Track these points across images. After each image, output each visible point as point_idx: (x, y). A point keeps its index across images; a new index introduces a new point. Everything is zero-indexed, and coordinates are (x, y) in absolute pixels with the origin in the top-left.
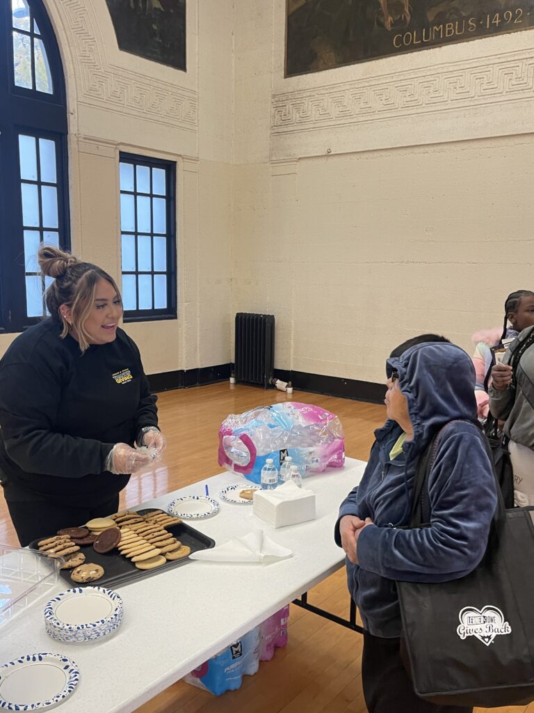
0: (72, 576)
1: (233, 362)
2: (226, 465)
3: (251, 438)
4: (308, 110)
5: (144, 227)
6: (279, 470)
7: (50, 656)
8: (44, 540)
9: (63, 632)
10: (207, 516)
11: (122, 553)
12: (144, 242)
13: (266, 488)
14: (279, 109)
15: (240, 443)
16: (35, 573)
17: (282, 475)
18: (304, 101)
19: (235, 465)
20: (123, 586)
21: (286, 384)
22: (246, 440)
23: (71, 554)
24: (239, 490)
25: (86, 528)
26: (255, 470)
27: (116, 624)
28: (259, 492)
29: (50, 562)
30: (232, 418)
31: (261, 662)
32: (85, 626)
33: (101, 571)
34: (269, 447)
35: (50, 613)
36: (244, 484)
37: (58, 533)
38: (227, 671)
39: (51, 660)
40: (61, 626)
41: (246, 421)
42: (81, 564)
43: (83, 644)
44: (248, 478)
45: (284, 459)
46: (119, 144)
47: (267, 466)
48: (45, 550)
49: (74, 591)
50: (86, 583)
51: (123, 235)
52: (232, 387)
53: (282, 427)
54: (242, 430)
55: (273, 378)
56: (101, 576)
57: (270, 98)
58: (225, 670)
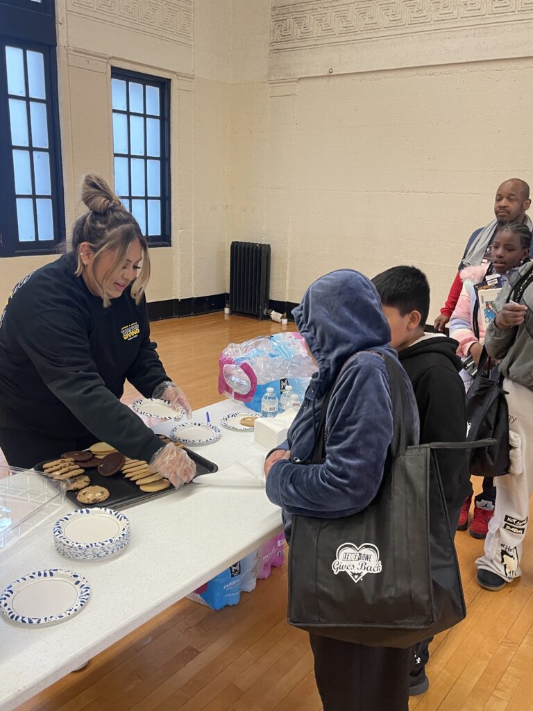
0: (78, 498)
1: (228, 291)
2: (226, 393)
3: (252, 367)
4: (310, 25)
5: (137, 150)
6: (279, 399)
7: (61, 571)
8: (48, 462)
9: (72, 550)
10: (208, 442)
11: (126, 476)
12: (137, 165)
13: (266, 416)
14: (280, 23)
15: (240, 372)
16: (42, 494)
17: (282, 403)
18: (306, 15)
19: (236, 393)
20: (128, 508)
21: (281, 315)
22: (247, 370)
23: (76, 476)
24: (239, 418)
25: (90, 451)
26: (255, 398)
27: (124, 544)
28: (260, 420)
29: (56, 484)
30: (232, 347)
31: (258, 579)
32: (94, 545)
33: (107, 493)
34: (270, 376)
35: (59, 532)
36: (245, 412)
37: (62, 456)
38: (227, 588)
39: (63, 576)
40: (70, 544)
41: (246, 350)
42: (86, 487)
43: (92, 561)
44: (248, 406)
45: (284, 388)
46: (110, 58)
47: (268, 394)
48: (50, 472)
49: (82, 512)
50: (92, 504)
51: (116, 158)
52: (227, 317)
53: (283, 357)
54: (243, 358)
55: (268, 309)
56: (107, 497)
57: (270, 10)
58: (225, 587)
